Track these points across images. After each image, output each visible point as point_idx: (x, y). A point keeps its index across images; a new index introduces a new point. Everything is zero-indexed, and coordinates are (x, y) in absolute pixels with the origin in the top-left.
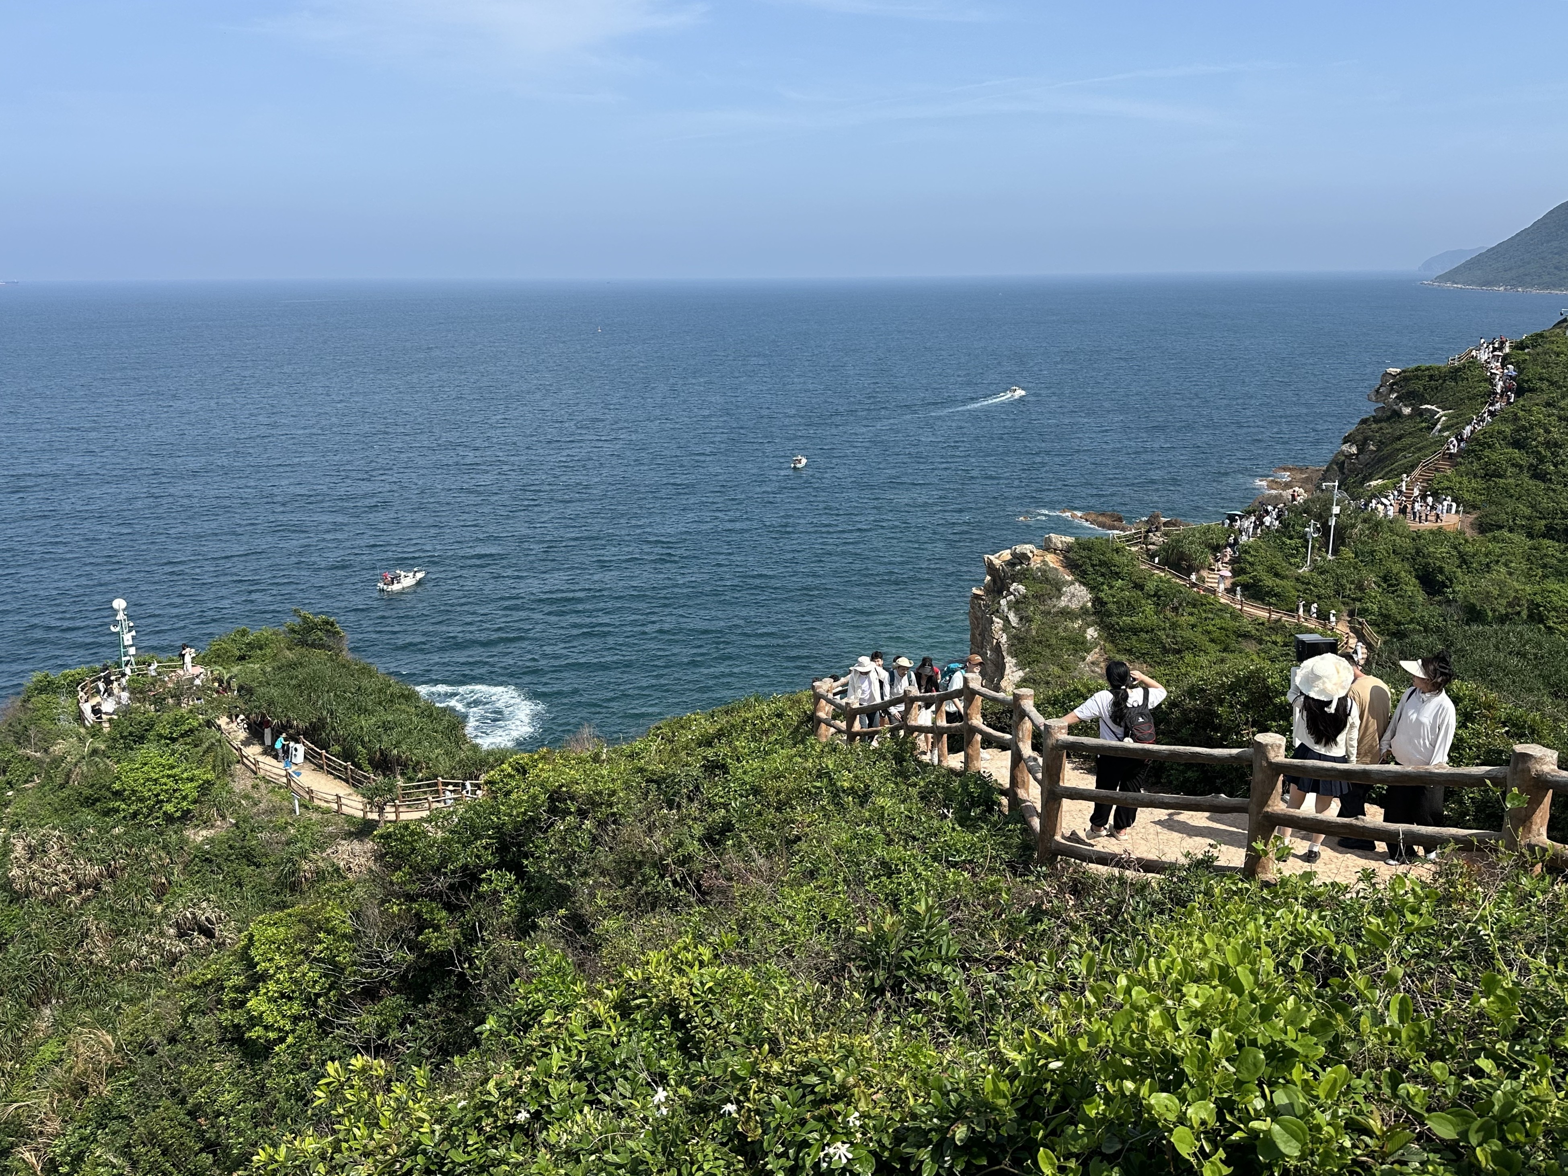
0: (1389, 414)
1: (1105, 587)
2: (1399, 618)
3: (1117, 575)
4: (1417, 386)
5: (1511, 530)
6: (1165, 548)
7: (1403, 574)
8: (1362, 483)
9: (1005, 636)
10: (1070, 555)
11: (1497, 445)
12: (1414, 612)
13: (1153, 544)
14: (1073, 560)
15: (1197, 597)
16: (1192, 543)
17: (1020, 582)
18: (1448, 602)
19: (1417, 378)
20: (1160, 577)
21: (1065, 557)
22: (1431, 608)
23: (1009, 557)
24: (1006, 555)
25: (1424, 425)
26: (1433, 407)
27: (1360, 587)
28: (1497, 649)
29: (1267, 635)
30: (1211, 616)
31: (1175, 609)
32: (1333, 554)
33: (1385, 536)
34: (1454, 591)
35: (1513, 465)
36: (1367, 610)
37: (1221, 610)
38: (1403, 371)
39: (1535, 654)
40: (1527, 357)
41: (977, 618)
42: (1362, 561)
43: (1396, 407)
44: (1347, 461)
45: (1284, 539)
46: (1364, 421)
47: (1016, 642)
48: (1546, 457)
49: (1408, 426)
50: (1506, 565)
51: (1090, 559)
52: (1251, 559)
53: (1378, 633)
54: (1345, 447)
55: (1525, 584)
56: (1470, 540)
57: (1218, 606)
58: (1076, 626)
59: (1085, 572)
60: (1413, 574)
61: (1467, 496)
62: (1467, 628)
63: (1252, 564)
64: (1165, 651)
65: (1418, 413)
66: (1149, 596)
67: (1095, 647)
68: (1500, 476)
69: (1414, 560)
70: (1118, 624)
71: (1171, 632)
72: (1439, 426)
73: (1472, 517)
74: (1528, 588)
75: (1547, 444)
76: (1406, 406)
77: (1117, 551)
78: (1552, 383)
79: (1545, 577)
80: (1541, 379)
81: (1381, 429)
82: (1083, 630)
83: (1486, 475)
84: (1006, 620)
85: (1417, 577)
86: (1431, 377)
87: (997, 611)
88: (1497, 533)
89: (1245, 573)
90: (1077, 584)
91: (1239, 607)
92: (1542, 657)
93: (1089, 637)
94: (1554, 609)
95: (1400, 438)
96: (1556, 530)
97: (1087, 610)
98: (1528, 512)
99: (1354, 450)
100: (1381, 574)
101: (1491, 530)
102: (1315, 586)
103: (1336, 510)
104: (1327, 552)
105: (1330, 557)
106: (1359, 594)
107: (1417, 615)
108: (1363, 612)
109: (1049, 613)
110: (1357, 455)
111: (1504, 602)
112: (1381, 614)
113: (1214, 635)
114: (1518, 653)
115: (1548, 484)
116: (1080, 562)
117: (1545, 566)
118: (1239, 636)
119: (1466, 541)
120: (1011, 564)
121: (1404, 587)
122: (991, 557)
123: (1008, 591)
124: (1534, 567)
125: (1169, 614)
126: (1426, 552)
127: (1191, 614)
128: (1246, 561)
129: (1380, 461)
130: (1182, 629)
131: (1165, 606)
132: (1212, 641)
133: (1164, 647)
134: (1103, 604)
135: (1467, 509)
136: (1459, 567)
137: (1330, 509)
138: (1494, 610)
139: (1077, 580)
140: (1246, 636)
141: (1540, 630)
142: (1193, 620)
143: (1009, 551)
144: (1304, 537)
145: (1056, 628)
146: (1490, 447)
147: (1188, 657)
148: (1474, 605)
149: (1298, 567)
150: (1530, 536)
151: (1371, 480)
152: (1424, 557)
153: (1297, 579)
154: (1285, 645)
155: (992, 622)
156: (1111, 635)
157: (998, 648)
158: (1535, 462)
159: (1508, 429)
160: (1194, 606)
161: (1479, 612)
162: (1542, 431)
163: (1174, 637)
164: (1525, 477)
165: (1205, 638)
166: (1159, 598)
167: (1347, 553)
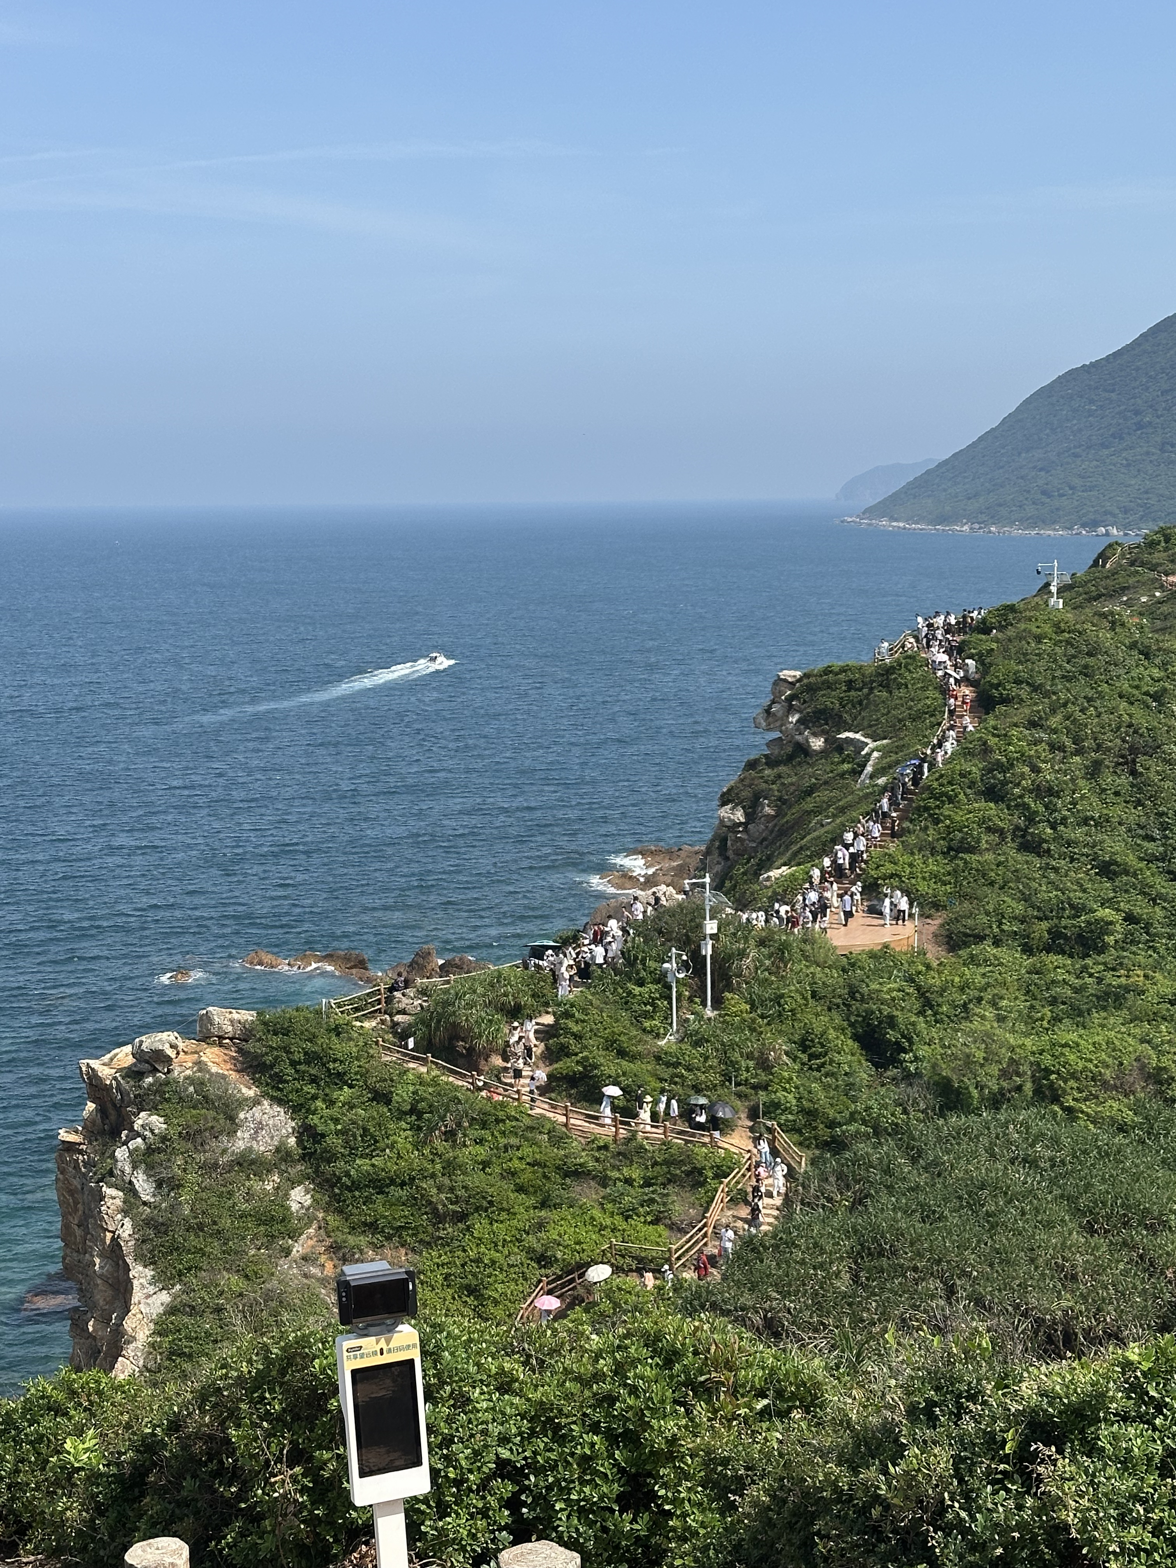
0: (789, 749)
1: (319, 1104)
2: (831, 1113)
3: (340, 1079)
4: (829, 700)
5: (997, 943)
6: (424, 1019)
7: (832, 1034)
8: (757, 874)
9: (128, 1223)
10: (250, 1046)
11: (962, 796)
12: (854, 1100)
13: (403, 1012)
14: (256, 1057)
15: (488, 1108)
16: (470, 1005)
17: (154, 1109)
18: (908, 1077)
19: (829, 686)
20: (420, 1076)
21: (240, 1051)
22: (883, 1091)
23: (130, 1060)
24: (124, 1056)
25: (846, 766)
26: (858, 736)
27: (764, 1064)
28: (993, 1155)
29: (614, 1167)
30: (514, 1141)
31: (450, 1135)
32: (714, 1008)
33: (797, 967)
34: (916, 1059)
35: (989, 830)
36: (776, 1105)
37: (531, 1129)
38: (806, 676)
39: (1052, 1159)
40: (994, 646)
41: (72, 1192)
42: (762, 1017)
43: (799, 738)
44: (731, 835)
45: (630, 986)
46: (752, 765)
47: (151, 1233)
48: (1036, 813)
49: (821, 770)
50: (994, 1004)
51: (288, 1052)
52: (576, 1028)
53: (800, 1144)
54: (725, 812)
55: (1027, 1035)
56: (935, 964)
57: (527, 1121)
58: (269, 1187)
59: (279, 1079)
60: (849, 1032)
61: (923, 887)
62: (941, 1122)
63: (578, 1037)
64: (438, 1218)
65: (836, 747)
66: (401, 1114)
67: (308, 1225)
68: (971, 850)
69: (848, 1006)
70: (348, 1174)
71: (446, 1181)
72: (869, 769)
73: (935, 923)
74: (1028, 1042)
75: (1038, 791)
76: (815, 735)
77: (337, 1030)
78: (1036, 688)
79: (1056, 1020)
80: (1018, 682)
81: (779, 776)
82: (282, 1193)
83: (950, 848)
84: (130, 1190)
85: (856, 1037)
86: (850, 684)
87: (111, 1173)
88: (975, 950)
89: (568, 1055)
90: (266, 1103)
91: (563, 1119)
92: (1063, 1162)
93: (294, 1207)
94: (1073, 1076)
95: (810, 791)
96: (1066, 938)
97: (288, 1154)
98: (1019, 908)
99: (739, 816)
100: (797, 1038)
101: (966, 945)
102: (689, 1069)
103: (711, 927)
104: (704, 1004)
105: (709, 1013)
106: (763, 1077)
107: (860, 1107)
108: (772, 1109)
109: (216, 1166)
110: (745, 825)
111: (994, 1070)
112: (802, 1111)
113: (525, 1178)
114: (1025, 1160)
115: (1045, 860)
116: (269, 1059)
117: (1053, 1001)
118: (566, 1175)
119: (928, 967)
120: (134, 1074)
121: (837, 1057)
122: (95, 1064)
123: (131, 1129)
124: (1037, 1004)
125: (440, 1144)
126: (865, 990)
127: (480, 1142)
128: (567, 1031)
129: (783, 832)
130: (465, 1173)
131: (431, 1130)
132: (520, 1189)
133: (435, 1211)
134: (317, 1137)
135: (927, 911)
136: (921, 1013)
137: (700, 927)
138: (979, 1086)
139: (265, 1095)
140: (578, 1173)
141: (1055, 1114)
142: (482, 1152)
143: (128, 1049)
144: (661, 979)
145: (231, 1194)
146: (951, 800)
147: (480, 1225)
148: (948, 1081)
149: (658, 1036)
150: (1028, 950)
151: (769, 870)
152: (862, 1000)
153: (658, 1058)
154: (647, 1183)
155: (102, 1198)
156: (337, 1198)
157: (115, 1251)
158: (1021, 822)
159: (974, 768)
160: (484, 1125)
161: (958, 1092)
162: (1027, 769)
163: (452, 1189)
164: (1010, 849)
165: (507, 1186)
166: (420, 1115)
167: (736, 1003)
